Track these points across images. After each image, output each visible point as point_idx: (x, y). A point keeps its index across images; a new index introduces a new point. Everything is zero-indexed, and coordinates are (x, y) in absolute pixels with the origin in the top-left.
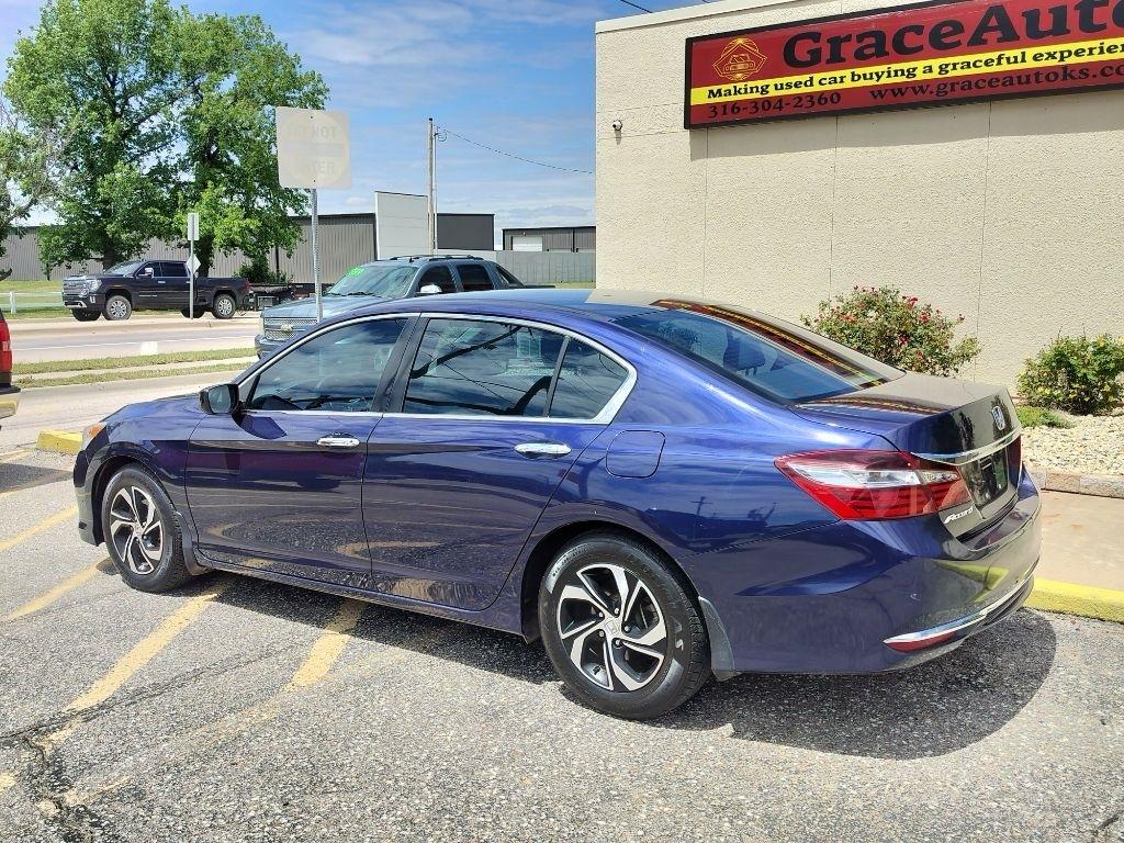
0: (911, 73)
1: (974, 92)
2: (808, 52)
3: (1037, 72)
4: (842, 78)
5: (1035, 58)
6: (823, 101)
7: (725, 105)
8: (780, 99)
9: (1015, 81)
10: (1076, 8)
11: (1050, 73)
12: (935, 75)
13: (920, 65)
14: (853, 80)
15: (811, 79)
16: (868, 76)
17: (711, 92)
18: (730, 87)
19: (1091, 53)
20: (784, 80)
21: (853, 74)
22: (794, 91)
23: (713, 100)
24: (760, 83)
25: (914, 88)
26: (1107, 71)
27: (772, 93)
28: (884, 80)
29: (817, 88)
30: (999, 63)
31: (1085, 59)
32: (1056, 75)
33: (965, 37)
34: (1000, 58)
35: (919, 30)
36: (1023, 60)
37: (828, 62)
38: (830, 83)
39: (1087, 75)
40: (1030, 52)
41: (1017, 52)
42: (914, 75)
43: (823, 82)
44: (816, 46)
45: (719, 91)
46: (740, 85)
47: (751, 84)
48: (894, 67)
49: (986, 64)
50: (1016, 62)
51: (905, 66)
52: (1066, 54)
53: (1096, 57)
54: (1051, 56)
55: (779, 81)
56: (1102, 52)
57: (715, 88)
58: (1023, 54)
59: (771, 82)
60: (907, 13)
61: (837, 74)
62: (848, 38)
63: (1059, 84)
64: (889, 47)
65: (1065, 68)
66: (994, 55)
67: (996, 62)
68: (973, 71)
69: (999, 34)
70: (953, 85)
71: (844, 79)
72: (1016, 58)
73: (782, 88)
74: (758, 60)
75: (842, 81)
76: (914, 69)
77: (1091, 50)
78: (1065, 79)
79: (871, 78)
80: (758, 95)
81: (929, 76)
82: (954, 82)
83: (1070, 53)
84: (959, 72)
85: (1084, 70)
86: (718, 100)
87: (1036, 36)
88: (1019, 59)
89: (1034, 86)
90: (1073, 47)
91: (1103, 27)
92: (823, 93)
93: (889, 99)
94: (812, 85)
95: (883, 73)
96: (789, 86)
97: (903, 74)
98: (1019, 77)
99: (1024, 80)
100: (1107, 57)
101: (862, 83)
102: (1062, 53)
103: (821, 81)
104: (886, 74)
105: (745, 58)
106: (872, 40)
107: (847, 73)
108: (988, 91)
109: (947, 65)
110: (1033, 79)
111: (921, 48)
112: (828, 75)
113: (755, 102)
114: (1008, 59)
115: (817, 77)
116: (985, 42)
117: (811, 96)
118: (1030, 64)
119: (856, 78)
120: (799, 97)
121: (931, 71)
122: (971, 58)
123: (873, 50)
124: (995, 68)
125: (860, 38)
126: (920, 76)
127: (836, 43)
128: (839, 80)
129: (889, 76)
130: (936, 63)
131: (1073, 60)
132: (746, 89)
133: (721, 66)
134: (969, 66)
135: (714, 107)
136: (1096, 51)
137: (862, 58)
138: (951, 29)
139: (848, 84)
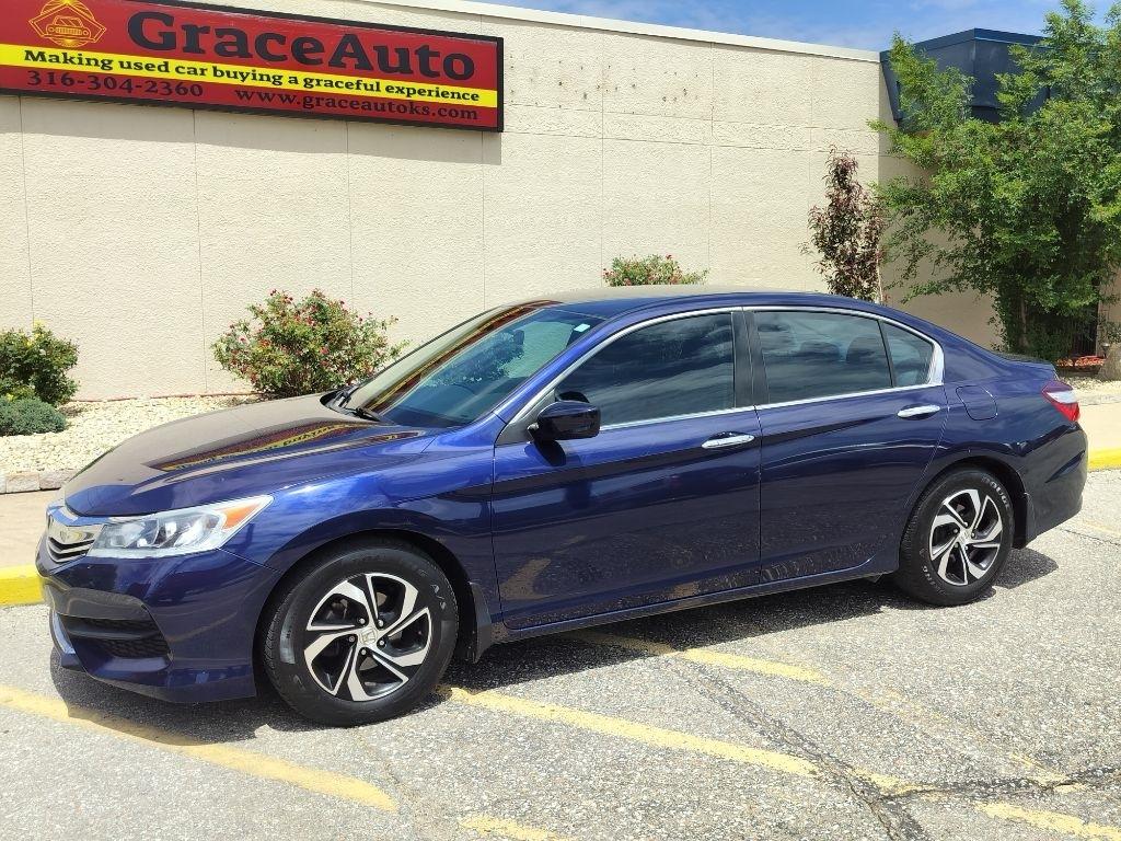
0: (277, 80)
1: (338, 110)
2: (161, 34)
3: (391, 102)
4: (203, 70)
5: (388, 89)
6: (182, 91)
7: (51, 73)
8: (129, 79)
9: (373, 106)
10: (416, 52)
11: (401, 105)
12: (300, 87)
13: (286, 74)
14: (215, 75)
15: (166, 64)
16: (232, 75)
17: (29, 53)
18: (59, 52)
19: (430, 95)
20: (134, 59)
21: (215, 69)
22: (144, 73)
23: (31, 64)
24: (100, 56)
25: (280, 96)
26: (443, 112)
27: (116, 70)
28: (249, 82)
29: (172, 75)
30: (358, 88)
31: (426, 98)
32: (405, 108)
33: (326, 57)
34: (358, 83)
35: (282, 40)
36: (378, 90)
37: (185, 50)
38: (189, 73)
39: (428, 113)
40: (384, 83)
41: (372, 81)
42: (281, 84)
43: (180, 70)
44: (169, 30)
45: (41, 54)
46: (70, 53)
47: (86, 55)
48: (259, 71)
49: (347, 86)
50: (372, 89)
51: (272, 72)
52: (411, 91)
53: (433, 99)
54: (400, 90)
55: (125, 58)
56: (437, 95)
57: (35, 50)
58: (378, 84)
59: (116, 58)
60: (268, 19)
61: (198, 65)
62: (206, 30)
63: (407, 115)
64: (252, 49)
65: (411, 102)
66: (354, 80)
67: (355, 86)
68: (334, 90)
69: (355, 61)
70: (318, 99)
71: (207, 72)
72: (372, 86)
73: (129, 67)
74: (94, 30)
75: (203, 74)
76: (280, 77)
77: (430, 91)
78: (412, 112)
79: (235, 77)
80: (98, 70)
81: (293, 87)
82: (320, 97)
83: (414, 90)
84: (322, 89)
85: (426, 106)
86: (39, 64)
87: (387, 71)
88: (375, 88)
89: (388, 114)
90: (417, 86)
91: (437, 74)
92: (181, 82)
93: (256, 102)
94: (167, 70)
95: (248, 74)
96: (138, 66)
97: (269, 79)
98: (376, 104)
99: (379, 107)
100: (441, 100)
101: (224, 80)
102: (408, 89)
103: (178, 69)
104: (251, 76)
105: (77, 24)
106: (234, 39)
107: (209, 66)
108: (349, 111)
109: (311, 80)
110: (387, 108)
111: (284, 58)
112: (187, 64)
113: (95, 77)
114: (365, 85)
115: (173, 64)
116: (344, 66)
117: (167, 83)
118: (383, 94)
119: (219, 73)
120: (153, 82)
121: (296, 82)
122: (334, 78)
123: (234, 49)
124: (353, 92)
125: (220, 33)
126: (286, 85)
127: (193, 32)
128: (199, 72)
129: (254, 78)
130: (301, 76)
131: (416, 97)
132: (80, 59)
133: (42, 24)
134: (332, 86)
135: (36, 72)
136: (434, 94)
137: (222, 54)
138: (312, 46)
139: (209, 78)
